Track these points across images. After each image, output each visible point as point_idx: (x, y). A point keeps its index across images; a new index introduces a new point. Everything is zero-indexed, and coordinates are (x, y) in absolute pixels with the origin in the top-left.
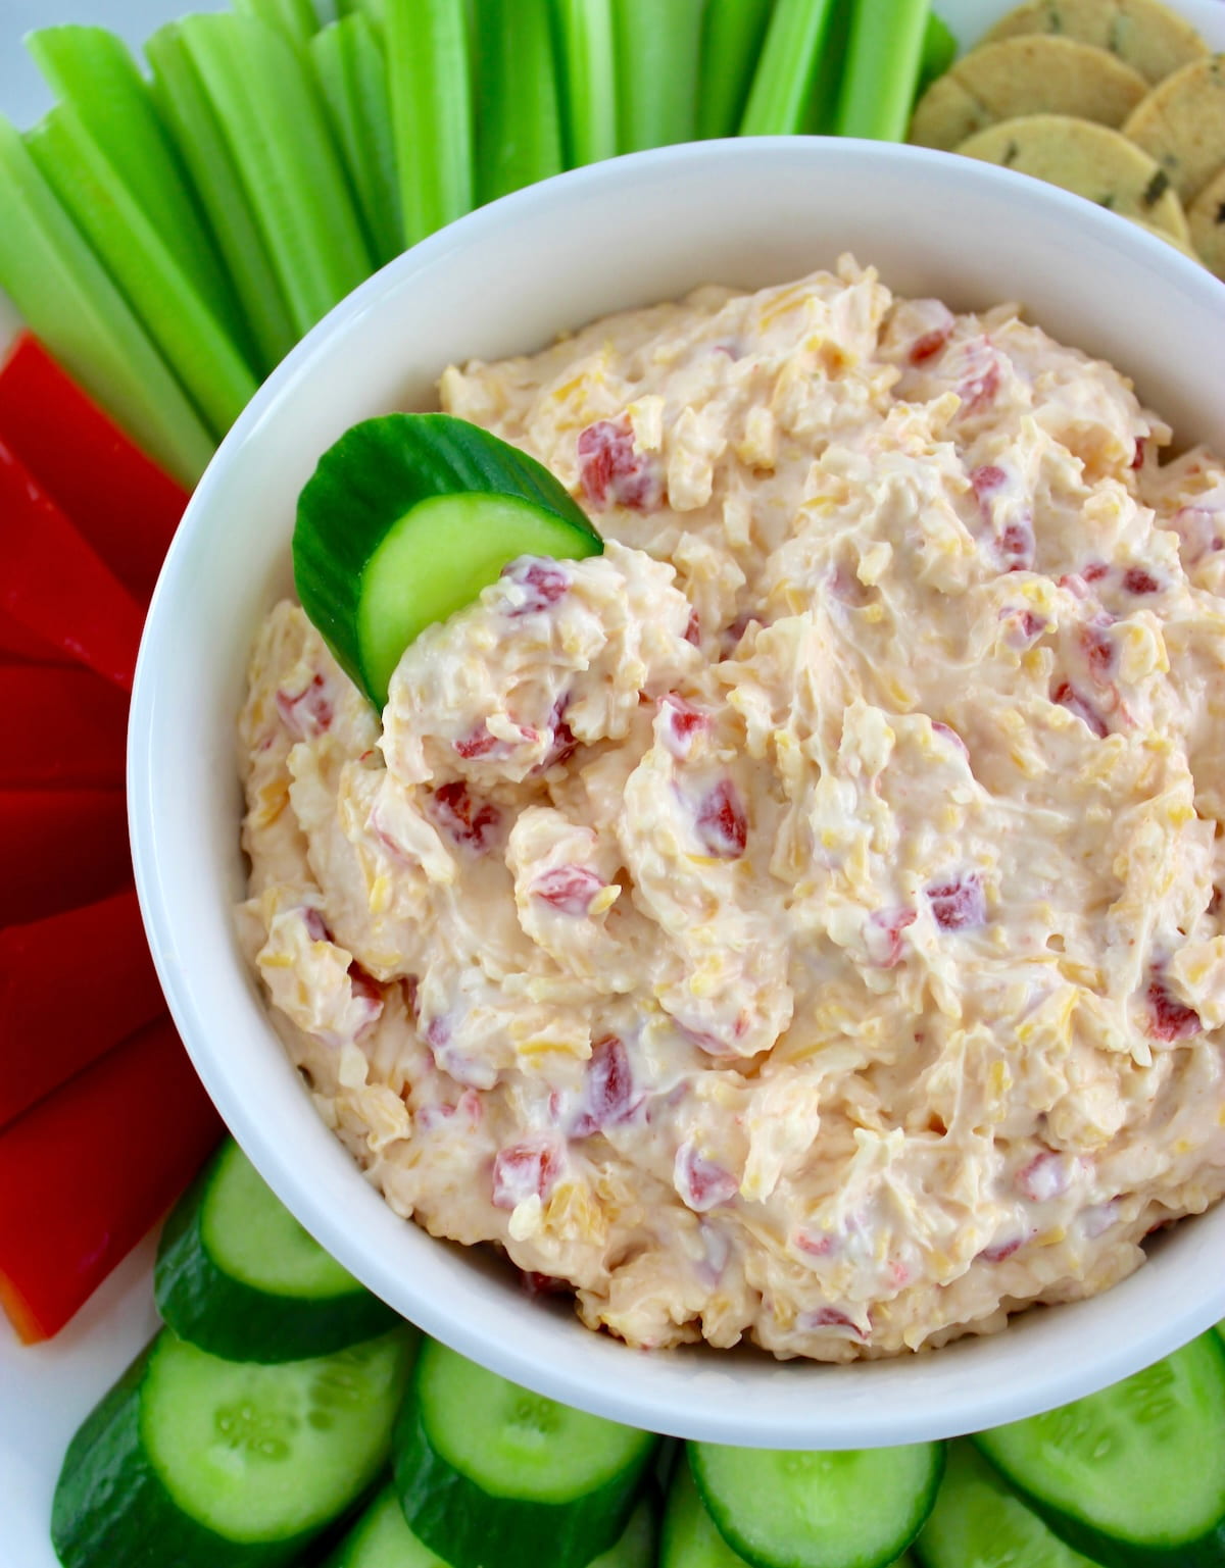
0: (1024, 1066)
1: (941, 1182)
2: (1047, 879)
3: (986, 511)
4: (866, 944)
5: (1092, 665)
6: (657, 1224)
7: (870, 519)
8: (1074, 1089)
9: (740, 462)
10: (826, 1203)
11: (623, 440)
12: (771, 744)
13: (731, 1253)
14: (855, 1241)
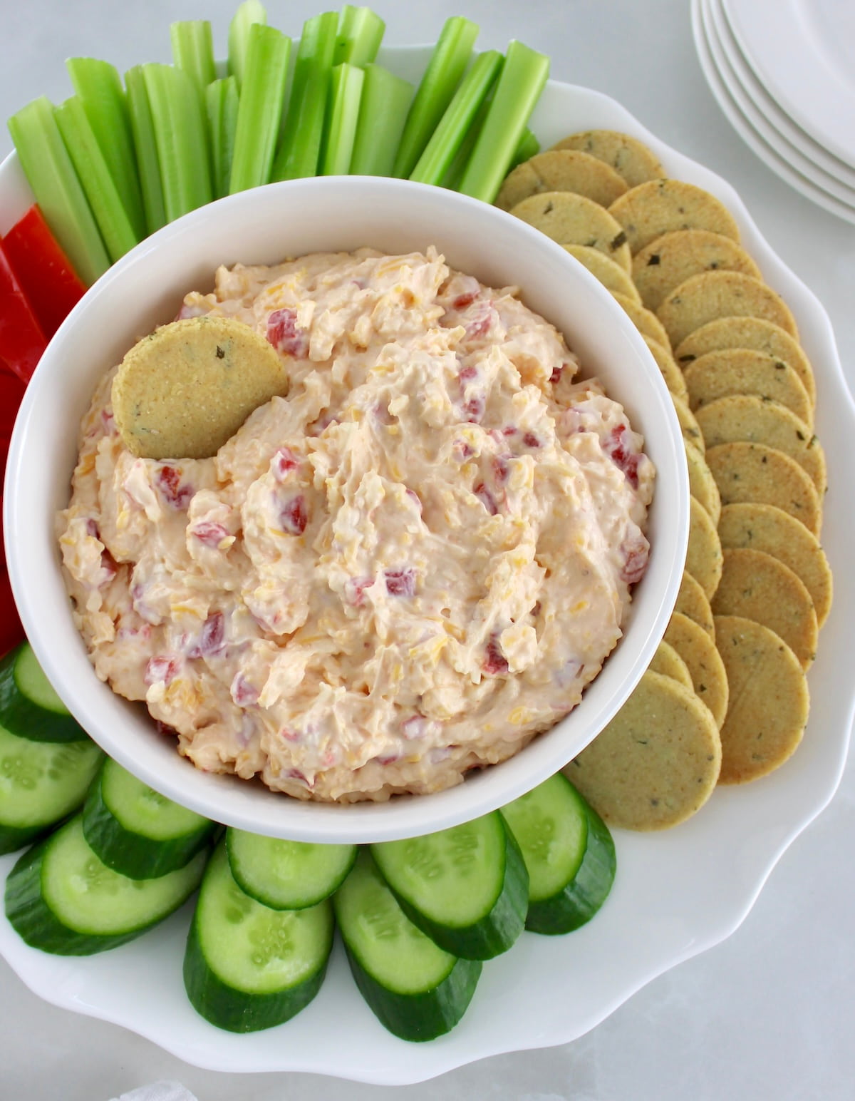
0: (411, 669)
1: (361, 719)
2: (450, 580)
3: (463, 389)
4: (345, 592)
5: (496, 478)
6: (222, 710)
7: (401, 382)
8: (437, 686)
9: (350, 342)
10: (299, 716)
11: (292, 320)
12: (325, 485)
13: (255, 732)
14: (310, 737)
